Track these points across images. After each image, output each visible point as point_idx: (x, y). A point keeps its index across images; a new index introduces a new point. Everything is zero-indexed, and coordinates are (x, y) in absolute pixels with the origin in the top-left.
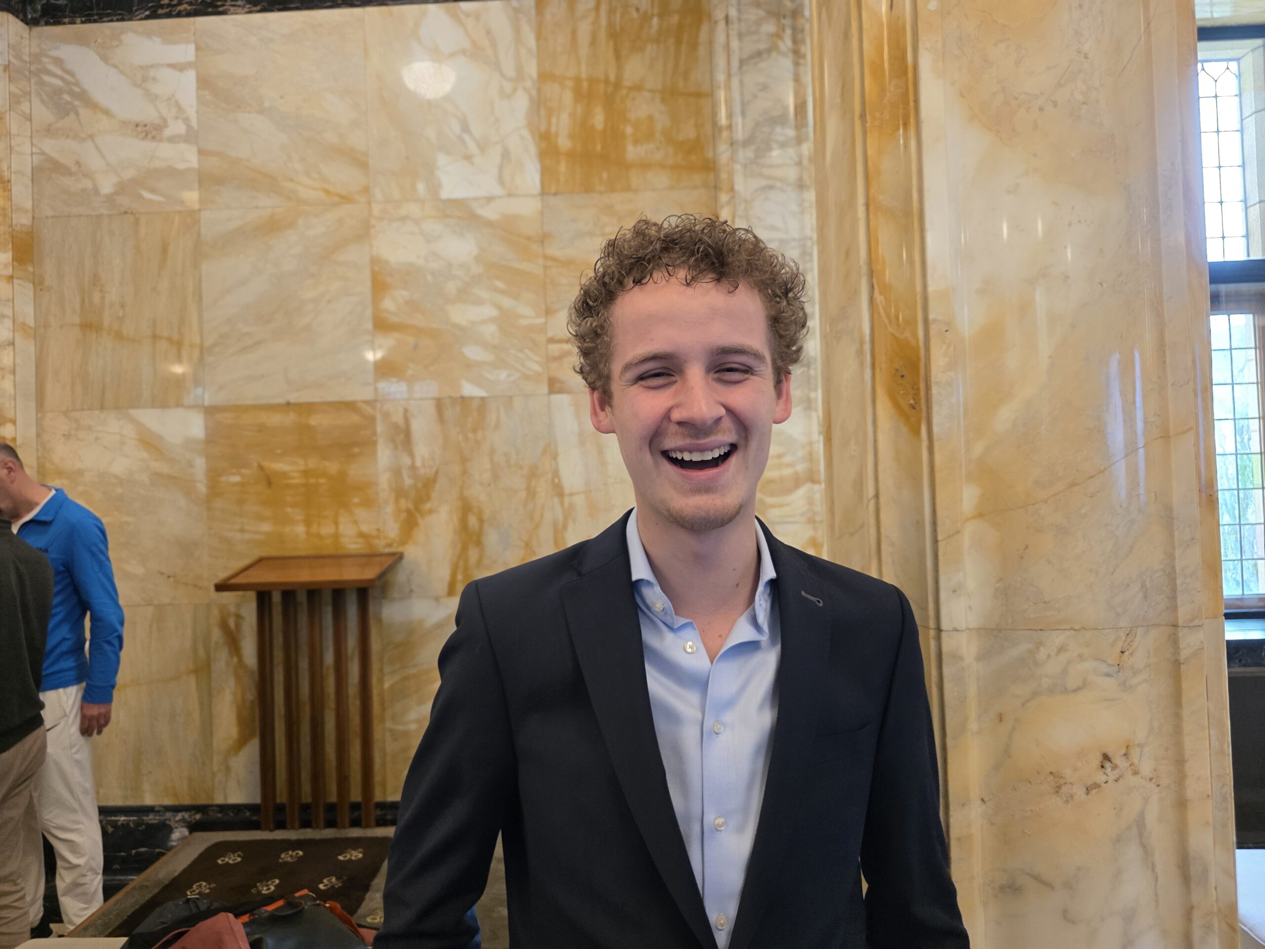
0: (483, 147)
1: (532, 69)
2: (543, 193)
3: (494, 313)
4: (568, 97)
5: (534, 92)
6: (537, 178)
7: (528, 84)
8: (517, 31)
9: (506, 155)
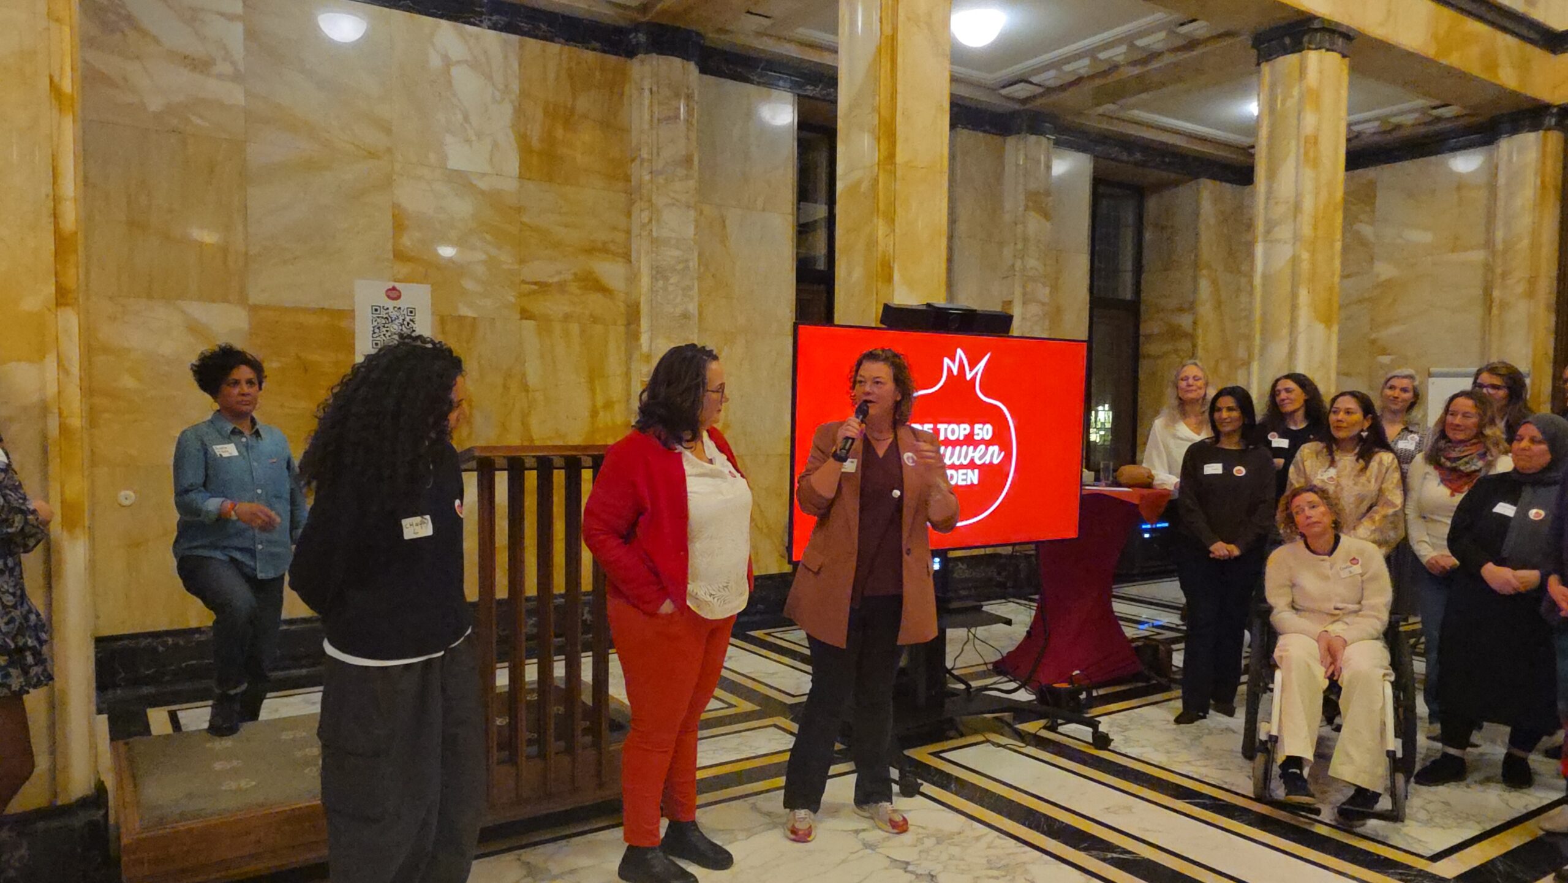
0: (479, 135)
1: (515, 86)
2: (521, 177)
3: (484, 257)
4: (539, 114)
5: (517, 104)
6: (517, 165)
7: (513, 97)
8: (506, 57)
9: (495, 145)
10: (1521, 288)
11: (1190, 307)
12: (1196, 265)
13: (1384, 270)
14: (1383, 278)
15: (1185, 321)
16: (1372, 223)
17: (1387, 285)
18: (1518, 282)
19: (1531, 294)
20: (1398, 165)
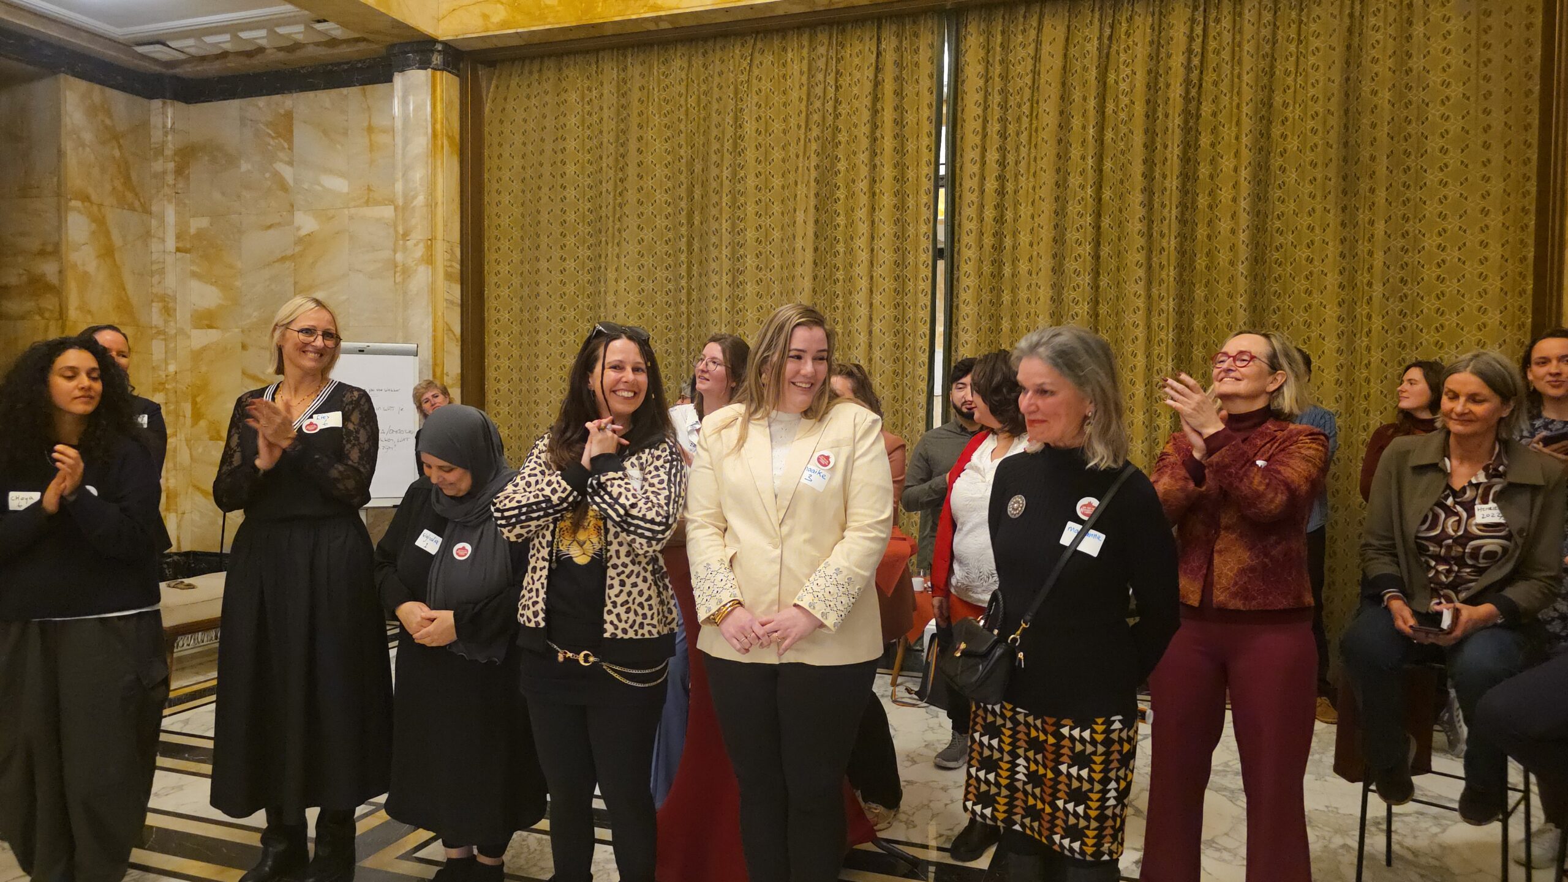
10: (419, 252)
11: (53, 251)
12: (58, 195)
13: (306, 223)
14: (303, 232)
15: (49, 269)
16: (290, 163)
17: (306, 241)
18: (415, 245)
19: (429, 259)
20: (311, 94)
